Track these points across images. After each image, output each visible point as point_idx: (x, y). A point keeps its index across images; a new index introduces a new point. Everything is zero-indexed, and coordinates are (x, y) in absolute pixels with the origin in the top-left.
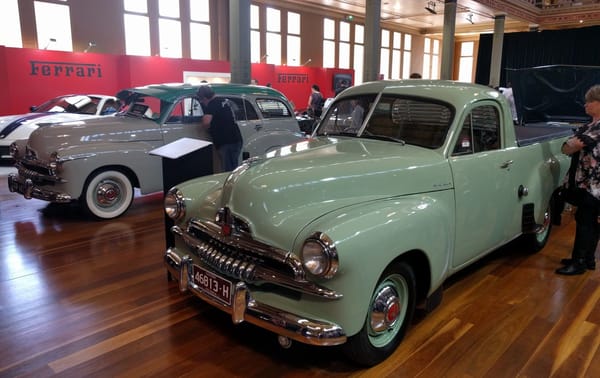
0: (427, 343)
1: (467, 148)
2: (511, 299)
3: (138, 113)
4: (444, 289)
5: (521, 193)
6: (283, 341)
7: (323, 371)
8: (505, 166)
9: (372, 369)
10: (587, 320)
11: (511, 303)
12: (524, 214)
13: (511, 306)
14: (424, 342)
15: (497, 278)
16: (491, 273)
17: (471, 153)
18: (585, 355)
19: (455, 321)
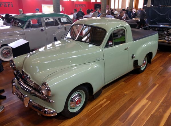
0: (94, 108)
1: (111, 45)
2: (125, 91)
3: (16, 25)
4: (103, 90)
5: (133, 57)
6: (38, 114)
7: (56, 119)
8: (126, 49)
9: (72, 119)
10: (146, 99)
11: (125, 93)
12: (134, 63)
13: (125, 94)
14: (93, 108)
15: (125, 83)
16: (123, 81)
17: (113, 46)
18: (140, 112)
19: (105, 100)
